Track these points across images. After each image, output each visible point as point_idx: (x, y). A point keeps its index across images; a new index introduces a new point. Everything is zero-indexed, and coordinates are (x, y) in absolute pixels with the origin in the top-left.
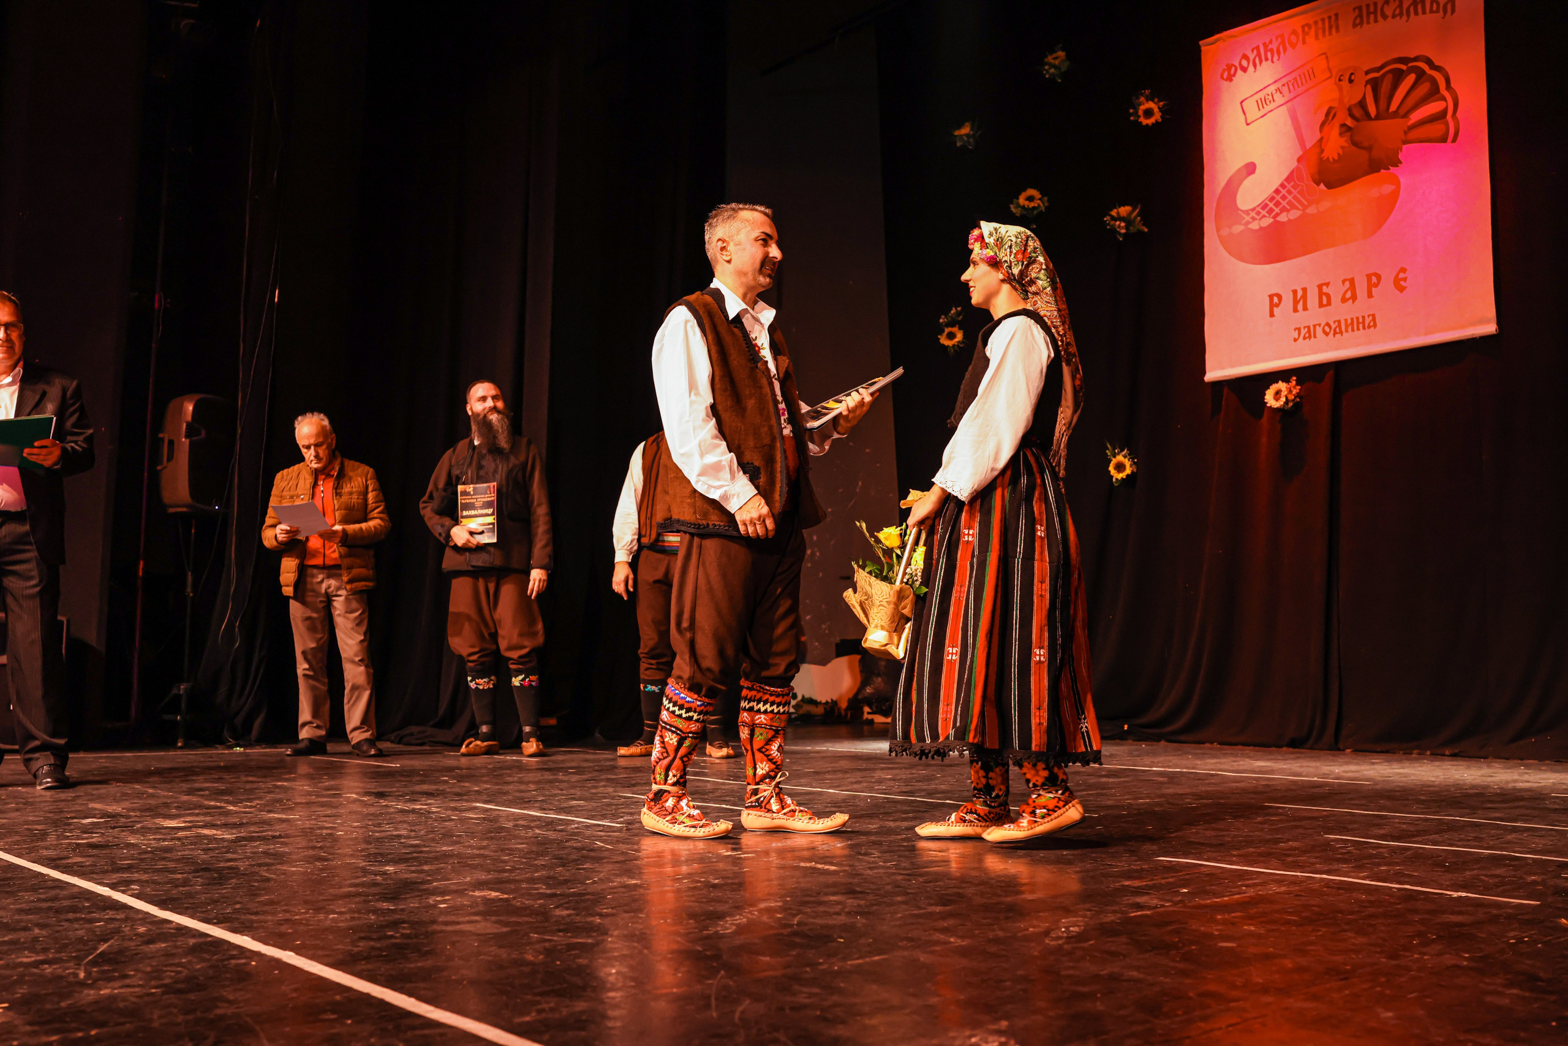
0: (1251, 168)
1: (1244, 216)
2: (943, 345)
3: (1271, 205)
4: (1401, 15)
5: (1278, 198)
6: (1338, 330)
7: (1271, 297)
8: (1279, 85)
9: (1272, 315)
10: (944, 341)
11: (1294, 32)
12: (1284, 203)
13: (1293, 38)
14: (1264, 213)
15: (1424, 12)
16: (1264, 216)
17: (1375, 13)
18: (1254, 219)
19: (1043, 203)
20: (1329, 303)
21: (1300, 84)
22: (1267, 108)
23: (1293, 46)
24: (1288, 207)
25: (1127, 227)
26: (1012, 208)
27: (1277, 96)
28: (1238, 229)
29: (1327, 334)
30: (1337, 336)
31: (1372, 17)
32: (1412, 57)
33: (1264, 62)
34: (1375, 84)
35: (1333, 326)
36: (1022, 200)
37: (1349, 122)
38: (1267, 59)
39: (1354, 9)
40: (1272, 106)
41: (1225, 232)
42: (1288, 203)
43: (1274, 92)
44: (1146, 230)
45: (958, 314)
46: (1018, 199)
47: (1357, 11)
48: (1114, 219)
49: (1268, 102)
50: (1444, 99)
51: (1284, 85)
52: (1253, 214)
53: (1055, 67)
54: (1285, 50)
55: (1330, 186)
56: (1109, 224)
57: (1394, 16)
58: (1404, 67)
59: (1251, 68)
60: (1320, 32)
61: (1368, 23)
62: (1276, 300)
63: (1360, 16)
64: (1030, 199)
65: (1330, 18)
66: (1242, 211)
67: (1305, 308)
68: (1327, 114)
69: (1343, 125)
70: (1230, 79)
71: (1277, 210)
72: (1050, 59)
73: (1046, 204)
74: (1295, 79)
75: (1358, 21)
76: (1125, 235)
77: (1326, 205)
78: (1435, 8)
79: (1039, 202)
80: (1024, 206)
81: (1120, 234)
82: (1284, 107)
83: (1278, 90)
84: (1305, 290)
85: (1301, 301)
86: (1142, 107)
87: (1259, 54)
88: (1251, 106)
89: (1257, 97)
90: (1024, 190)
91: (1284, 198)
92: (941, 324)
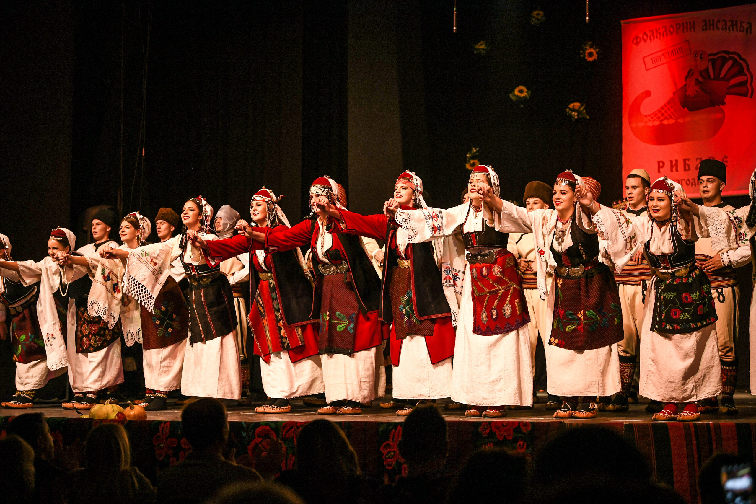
0: (648, 94)
1: (645, 118)
2: (468, 169)
3: (659, 115)
4: (726, 29)
5: (663, 111)
6: (694, 183)
7: (659, 162)
8: (664, 52)
9: (659, 172)
10: (468, 167)
11: (672, 26)
12: (666, 115)
13: (671, 29)
14: (655, 118)
15: (737, 30)
16: (655, 120)
17: (713, 24)
18: (649, 120)
19: (528, 95)
20: (689, 169)
21: (675, 54)
22: (657, 64)
23: (671, 33)
24: (668, 117)
25: (578, 116)
26: (511, 96)
27: (662, 58)
28: (641, 124)
29: (688, 185)
30: (693, 186)
31: (711, 27)
32: (731, 51)
33: (656, 39)
34: (713, 61)
35: (691, 181)
36: (516, 92)
37: (700, 79)
38: (657, 38)
39: (703, 21)
40: (660, 63)
41: (634, 125)
42: (668, 115)
43: (661, 56)
44: (588, 117)
45: (477, 151)
46: (514, 91)
47: (704, 22)
48: (571, 110)
49: (658, 61)
50: (746, 75)
51: (666, 53)
52: (649, 118)
53: (538, 20)
54: (667, 35)
55: (690, 110)
56: (568, 113)
57: (722, 29)
58: (727, 56)
59: (649, 40)
60: (685, 29)
61: (710, 30)
62: (661, 164)
63: (706, 25)
64: (521, 91)
65: (690, 23)
66: (643, 115)
67: (677, 170)
68: (689, 72)
69: (697, 80)
70: (637, 44)
71: (662, 118)
72: (535, 13)
73: (530, 95)
74: (672, 51)
75: (704, 28)
76: (577, 120)
77: (688, 119)
78: (742, 29)
79: (526, 94)
80: (517, 96)
81: (574, 119)
82: (666, 65)
83: (663, 55)
84: (676, 161)
85: (675, 167)
86: (588, 51)
87: (653, 34)
88: (648, 60)
89: (652, 56)
90: (518, 86)
91: (666, 112)
92: (467, 157)
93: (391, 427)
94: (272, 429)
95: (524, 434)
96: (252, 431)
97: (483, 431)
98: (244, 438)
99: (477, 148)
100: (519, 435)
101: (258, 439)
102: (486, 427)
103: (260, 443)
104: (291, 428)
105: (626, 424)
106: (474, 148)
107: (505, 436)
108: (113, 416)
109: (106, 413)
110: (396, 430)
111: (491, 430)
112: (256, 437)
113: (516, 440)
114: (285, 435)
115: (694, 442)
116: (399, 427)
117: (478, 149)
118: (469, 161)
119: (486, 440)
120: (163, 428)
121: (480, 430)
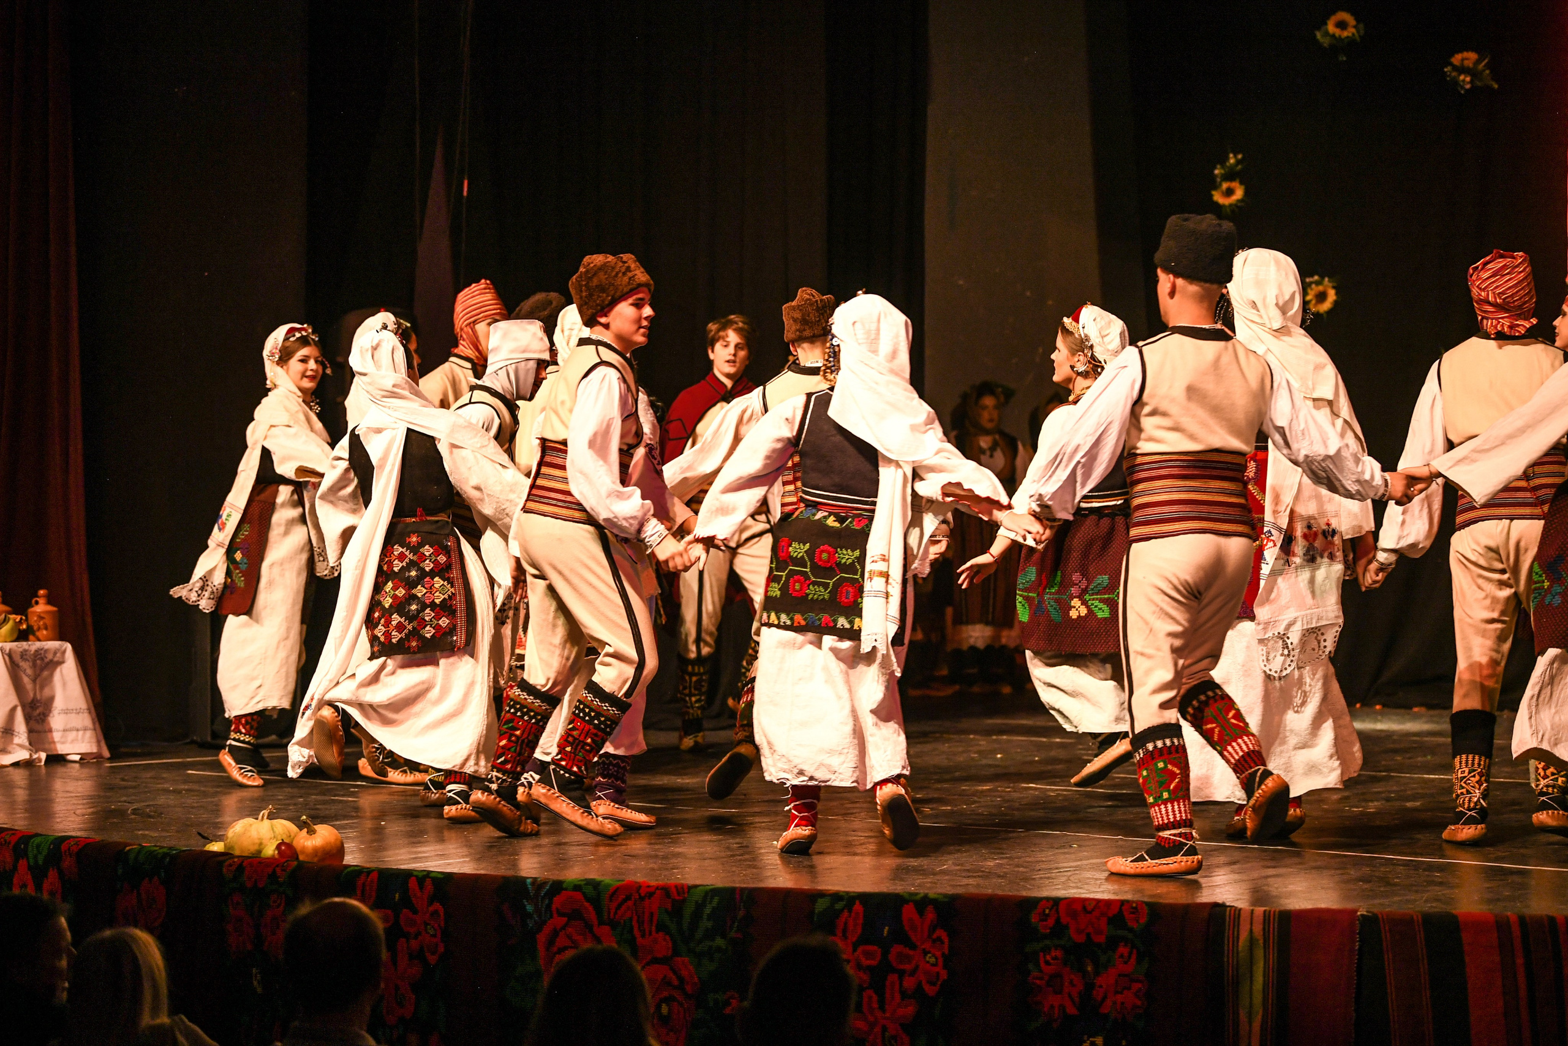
2: (1217, 204)
10: (1218, 197)
19: (1358, 32)
25: (1471, 82)
26: (1319, 35)
36: (1331, 28)
44: (1496, 86)
45: (1238, 162)
46: (1326, 24)
48: (1455, 68)
56: (1449, 76)
64: (1342, 25)
73: (1362, 32)
76: (1467, 90)
79: (1354, 30)
80: (1333, 36)
81: (1462, 87)
90: (1334, 12)
92: (1216, 176)
93: (839, 906)
94: (588, 899)
95: (1131, 930)
96: (547, 902)
97: (1042, 920)
98: (530, 915)
99: (1239, 153)
100: (1120, 932)
101: (560, 921)
102: (1047, 911)
103: (564, 928)
104: (628, 898)
105: (1362, 915)
106: (1231, 155)
107: (1088, 935)
108: (270, 850)
109: (257, 841)
110: (850, 911)
111: (1058, 921)
112: (555, 915)
113: (1113, 943)
114: (616, 913)
115: (1520, 961)
116: (857, 906)
117: (1240, 156)
118: (1220, 185)
119: (1048, 942)
120: (364, 884)
121: (1034, 919)
